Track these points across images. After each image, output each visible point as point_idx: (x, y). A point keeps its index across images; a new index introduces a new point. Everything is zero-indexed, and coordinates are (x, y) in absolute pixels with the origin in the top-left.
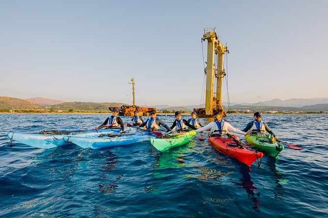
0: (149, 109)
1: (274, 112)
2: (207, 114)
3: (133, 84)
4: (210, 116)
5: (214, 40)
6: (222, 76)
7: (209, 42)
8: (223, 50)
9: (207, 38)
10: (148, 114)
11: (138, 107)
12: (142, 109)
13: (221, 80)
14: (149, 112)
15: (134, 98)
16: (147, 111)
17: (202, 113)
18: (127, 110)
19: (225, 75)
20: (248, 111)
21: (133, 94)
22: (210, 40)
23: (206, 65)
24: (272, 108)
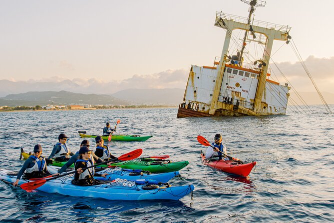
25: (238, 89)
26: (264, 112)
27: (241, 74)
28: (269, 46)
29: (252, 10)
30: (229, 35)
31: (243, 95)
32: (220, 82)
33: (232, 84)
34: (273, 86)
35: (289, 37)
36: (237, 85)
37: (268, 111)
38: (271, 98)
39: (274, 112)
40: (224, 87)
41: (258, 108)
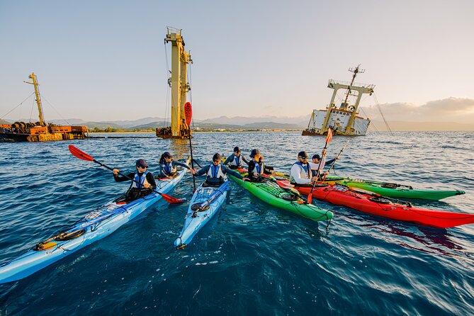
0: (73, 127)
1: (222, 130)
2: (173, 135)
3: (36, 85)
4: (178, 137)
5: (180, 45)
6: (187, 90)
7: (173, 45)
8: (187, 58)
9: (172, 41)
10: (71, 136)
11: (53, 125)
12: (61, 128)
13: (184, 95)
14: (73, 132)
15: (40, 109)
16: (70, 131)
17: (167, 134)
18: (33, 131)
19: (190, 89)
20: (198, 128)
21: (39, 104)
22: (175, 44)
23: (170, 76)
24: (221, 126)
25: (338, 122)
26: (352, 134)
27: (337, 113)
28: (359, 97)
29: (354, 76)
30: (335, 93)
31: (341, 125)
32: (328, 118)
33: (335, 119)
34: (359, 120)
35: (373, 92)
36: (338, 119)
37: (355, 133)
38: (357, 127)
39: (358, 134)
40: (330, 120)
41: (348, 132)
